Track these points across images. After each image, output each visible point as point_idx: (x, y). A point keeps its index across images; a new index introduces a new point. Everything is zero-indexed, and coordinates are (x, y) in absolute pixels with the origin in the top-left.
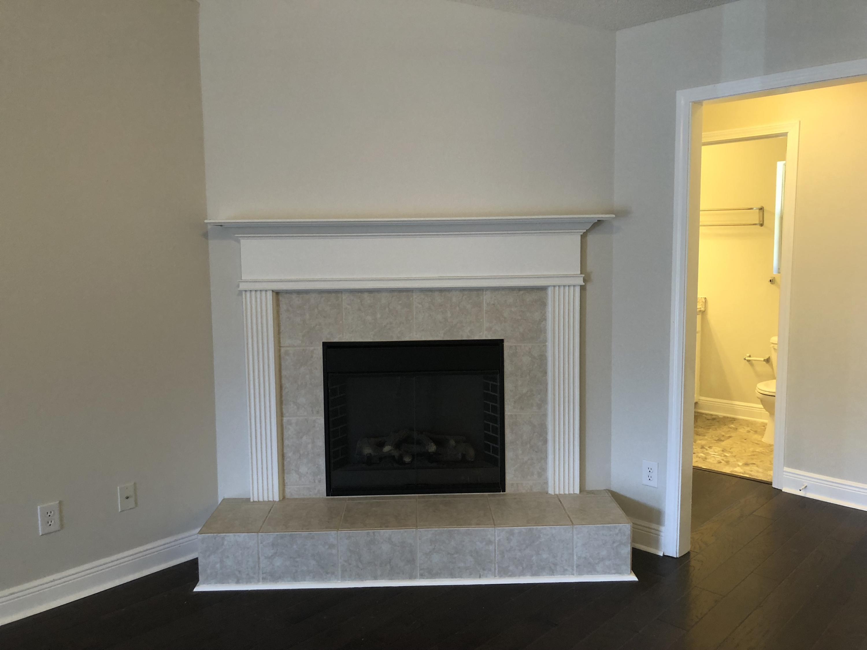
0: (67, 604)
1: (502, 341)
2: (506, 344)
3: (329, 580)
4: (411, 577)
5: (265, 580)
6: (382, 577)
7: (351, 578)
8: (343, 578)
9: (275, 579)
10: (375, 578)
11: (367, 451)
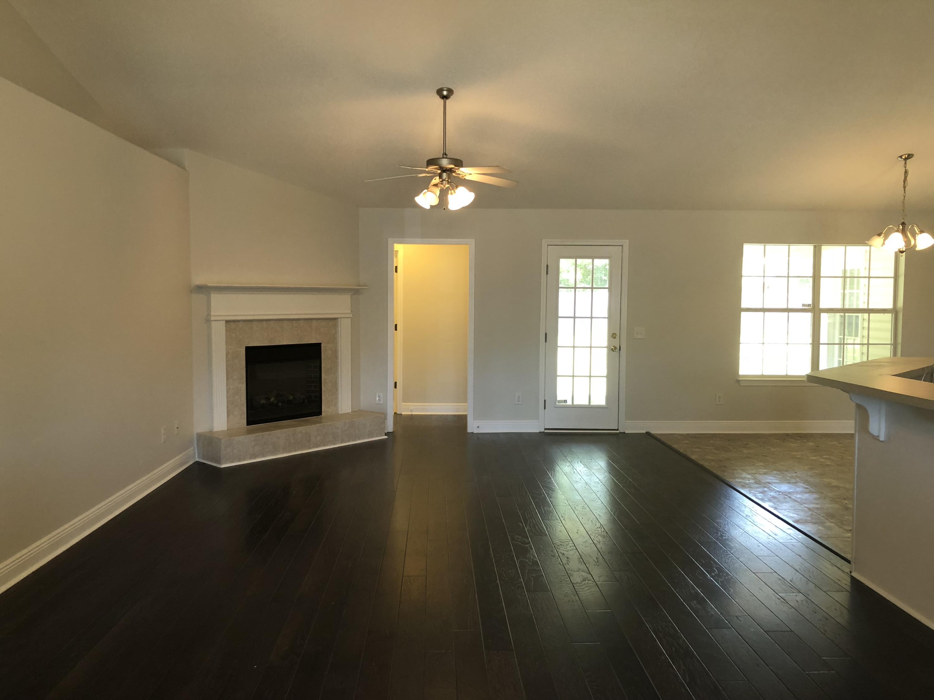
0: (173, 477)
1: (320, 344)
2: (322, 345)
3: (277, 454)
4: (310, 448)
5: (251, 458)
6: (298, 450)
7: (286, 452)
8: (283, 453)
9: (255, 456)
10: (296, 451)
11: (263, 401)
